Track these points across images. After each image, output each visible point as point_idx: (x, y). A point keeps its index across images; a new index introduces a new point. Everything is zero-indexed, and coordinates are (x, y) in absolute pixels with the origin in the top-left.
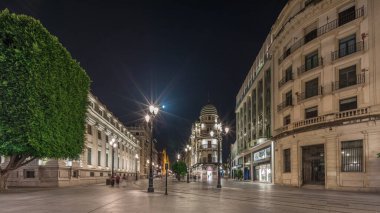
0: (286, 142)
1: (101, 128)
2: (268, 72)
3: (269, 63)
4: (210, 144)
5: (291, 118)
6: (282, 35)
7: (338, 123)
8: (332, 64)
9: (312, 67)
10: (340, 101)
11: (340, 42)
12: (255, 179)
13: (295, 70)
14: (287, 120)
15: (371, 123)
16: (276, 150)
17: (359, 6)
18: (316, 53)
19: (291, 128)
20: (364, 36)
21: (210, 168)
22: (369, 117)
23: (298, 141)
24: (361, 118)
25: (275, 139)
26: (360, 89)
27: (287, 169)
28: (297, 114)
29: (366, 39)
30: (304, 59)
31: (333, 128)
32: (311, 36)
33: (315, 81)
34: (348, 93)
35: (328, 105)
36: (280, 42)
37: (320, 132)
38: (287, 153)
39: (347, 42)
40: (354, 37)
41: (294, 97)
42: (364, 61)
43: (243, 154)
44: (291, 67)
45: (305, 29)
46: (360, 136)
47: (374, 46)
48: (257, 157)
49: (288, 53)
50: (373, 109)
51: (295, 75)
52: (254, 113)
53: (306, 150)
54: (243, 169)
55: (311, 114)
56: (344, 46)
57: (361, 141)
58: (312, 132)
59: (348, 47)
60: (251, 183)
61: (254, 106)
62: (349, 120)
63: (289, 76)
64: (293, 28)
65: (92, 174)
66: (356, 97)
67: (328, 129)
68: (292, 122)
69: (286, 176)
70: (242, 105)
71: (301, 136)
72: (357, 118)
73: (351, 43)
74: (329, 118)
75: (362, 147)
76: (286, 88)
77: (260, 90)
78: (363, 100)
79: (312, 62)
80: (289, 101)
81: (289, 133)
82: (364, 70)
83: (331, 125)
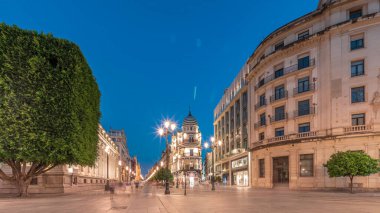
0: (261, 153)
2: (244, 94)
4: (192, 152)
5: (265, 135)
6: (257, 67)
7: (298, 141)
8: (294, 97)
9: (280, 98)
10: (299, 124)
11: (299, 81)
12: (233, 183)
13: (267, 97)
14: (262, 136)
15: (318, 143)
16: (252, 160)
17: (311, 58)
18: (282, 87)
19: (265, 143)
20: (314, 79)
21: (192, 174)
22: (317, 138)
23: (270, 153)
24: (312, 138)
25: (252, 150)
26: (311, 117)
27: (261, 175)
28: (269, 132)
29: (316, 82)
30: (274, 89)
31: (295, 145)
32: (279, 73)
34: (304, 120)
35: (291, 128)
36: (256, 73)
37: (286, 147)
38: (261, 162)
39: (303, 82)
40: (308, 79)
41: (267, 118)
42: (314, 98)
43: (221, 162)
44: (264, 94)
45: (275, 67)
46: (311, 151)
47: (321, 88)
48: (235, 165)
49: (262, 83)
50: (320, 133)
51: (268, 101)
52: (232, 127)
53: (276, 160)
54: (221, 175)
55: (279, 132)
56: (301, 84)
57: (312, 155)
58: (281, 147)
59: (304, 86)
60: (230, 187)
61: (232, 121)
62: (305, 139)
63: (263, 102)
66: (309, 123)
67: (291, 145)
68: (266, 137)
69: (261, 180)
70: (220, 119)
71: (272, 149)
72: (310, 139)
73: (306, 83)
74: (292, 137)
75: (312, 159)
76: (261, 111)
77: (238, 107)
78: (313, 125)
79: (280, 93)
80: (263, 121)
81: (264, 147)
82: (314, 104)
83: (293, 142)
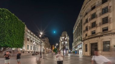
0: (86, 42)
1: (32, 39)
2: (81, 20)
3: (81, 17)
4: (65, 43)
5: (87, 34)
8: (100, 17)
9: (94, 18)
10: (103, 28)
11: (103, 9)
13: (88, 19)
14: (86, 35)
15: (112, 35)
16: (83, 45)
18: (95, 13)
19: (87, 38)
20: (110, 7)
22: (112, 33)
23: (89, 42)
24: (109, 34)
26: (109, 24)
27: (86, 51)
28: (89, 33)
29: (111, 8)
30: (91, 15)
31: (100, 37)
32: (93, 8)
33: (95, 23)
34: (105, 26)
35: (99, 30)
36: (84, 11)
37: (96, 39)
38: (86, 45)
39: (105, 9)
40: (107, 7)
41: (88, 28)
42: (110, 15)
44: (87, 18)
45: (91, 6)
47: (114, 10)
50: (113, 31)
51: (89, 21)
53: (92, 44)
54: (75, 51)
56: (104, 10)
58: (94, 39)
59: (105, 11)
60: (77, 55)
61: (78, 31)
62: (105, 34)
63: (87, 21)
64: (88, 6)
65: (29, 52)
66: (108, 27)
67: (98, 38)
68: (88, 36)
69: (86, 53)
70: (75, 31)
71: (90, 40)
72: (108, 34)
74: (99, 34)
76: (86, 25)
77: (79, 26)
78: (110, 28)
79: (94, 16)
82: (110, 18)
83: (99, 36)
